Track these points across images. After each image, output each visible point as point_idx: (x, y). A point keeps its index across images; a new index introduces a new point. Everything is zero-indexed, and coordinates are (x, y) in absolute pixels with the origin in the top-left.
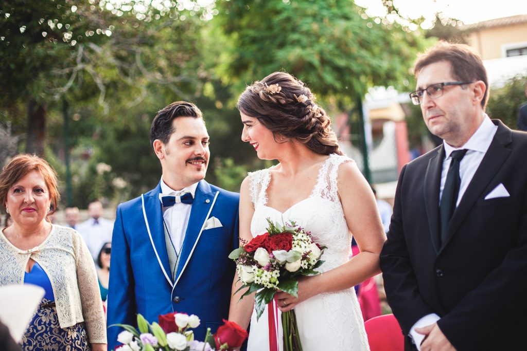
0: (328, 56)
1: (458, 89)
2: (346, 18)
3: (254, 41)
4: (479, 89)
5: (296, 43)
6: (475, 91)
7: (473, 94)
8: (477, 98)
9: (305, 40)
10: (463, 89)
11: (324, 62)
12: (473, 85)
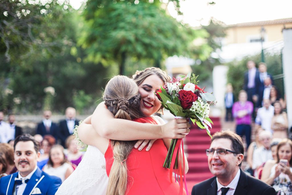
0: (140, 37)
1: (232, 155)
2: (152, 16)
3: (101, 25)
4: (240, 158)
5: (123, 28)
6: (239, 159)
7: (237, 160)
8: (239, 162)
9: (128, 27)
10: (234, 156)
11: (137, 40)
12: (239, 155)
